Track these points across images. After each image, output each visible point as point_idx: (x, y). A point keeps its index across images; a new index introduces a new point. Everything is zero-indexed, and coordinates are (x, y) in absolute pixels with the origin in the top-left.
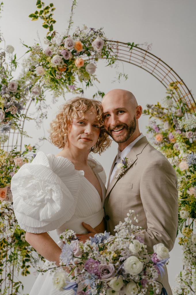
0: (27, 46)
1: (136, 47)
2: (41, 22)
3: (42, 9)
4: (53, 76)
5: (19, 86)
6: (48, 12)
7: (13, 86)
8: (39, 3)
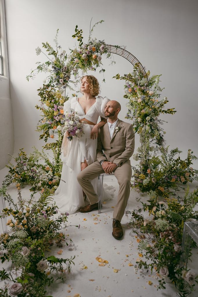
0: (71, 50)
1: (119, 47)
2: (77, 38)
3: (77, 32)
4: (82, 62)
5: (68, 68)
6: (79, 33)
7: (66, 68)
8: (76, 30)
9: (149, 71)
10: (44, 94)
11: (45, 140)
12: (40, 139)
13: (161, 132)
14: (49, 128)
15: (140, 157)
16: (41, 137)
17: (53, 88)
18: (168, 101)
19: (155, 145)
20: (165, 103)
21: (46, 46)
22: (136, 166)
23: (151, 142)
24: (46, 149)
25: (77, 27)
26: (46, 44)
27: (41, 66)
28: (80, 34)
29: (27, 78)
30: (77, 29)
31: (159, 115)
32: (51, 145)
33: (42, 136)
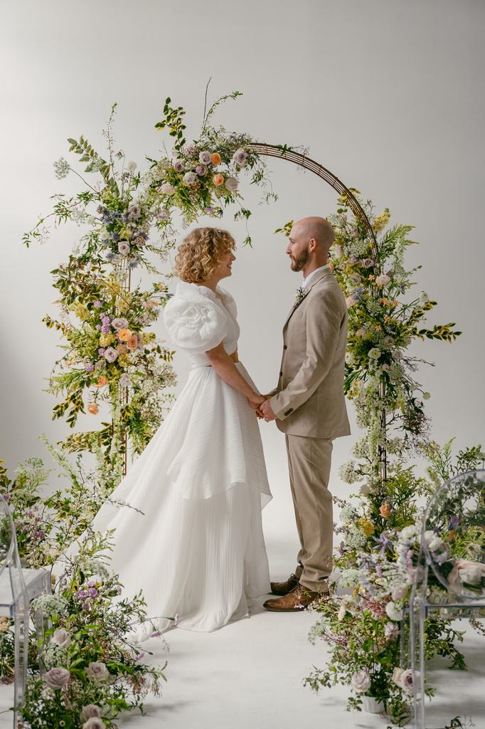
0: (151, 160)
1: (289, 150)
2: (168, 130)
3: (169, 114)
4: (183, 195)
5: (142, 210)
6: (175, 117)
7: (135, 210)
8: (166, 109)
9: (387, 210)
10: (70, 282)
11: (68, 421)
12: (53, 419)
13: (416, 394)
14: (82, 384)
15: (360, 472)
16: (57, 411)
17: (97, 265)
18: (435, 303)
19: (401, 434)
20: (429, 309)
21: (79, 147)
22: (351, 497)
23: (390, 424)
24: (70, 452)
25: (168, 101)
26: (79, 142)
27: (66, 205)
28: (176, 119)
29: (25, 240)
30: (170, 105)
31: (409, 343)
32: (83, 440)
33: (60, 409)
